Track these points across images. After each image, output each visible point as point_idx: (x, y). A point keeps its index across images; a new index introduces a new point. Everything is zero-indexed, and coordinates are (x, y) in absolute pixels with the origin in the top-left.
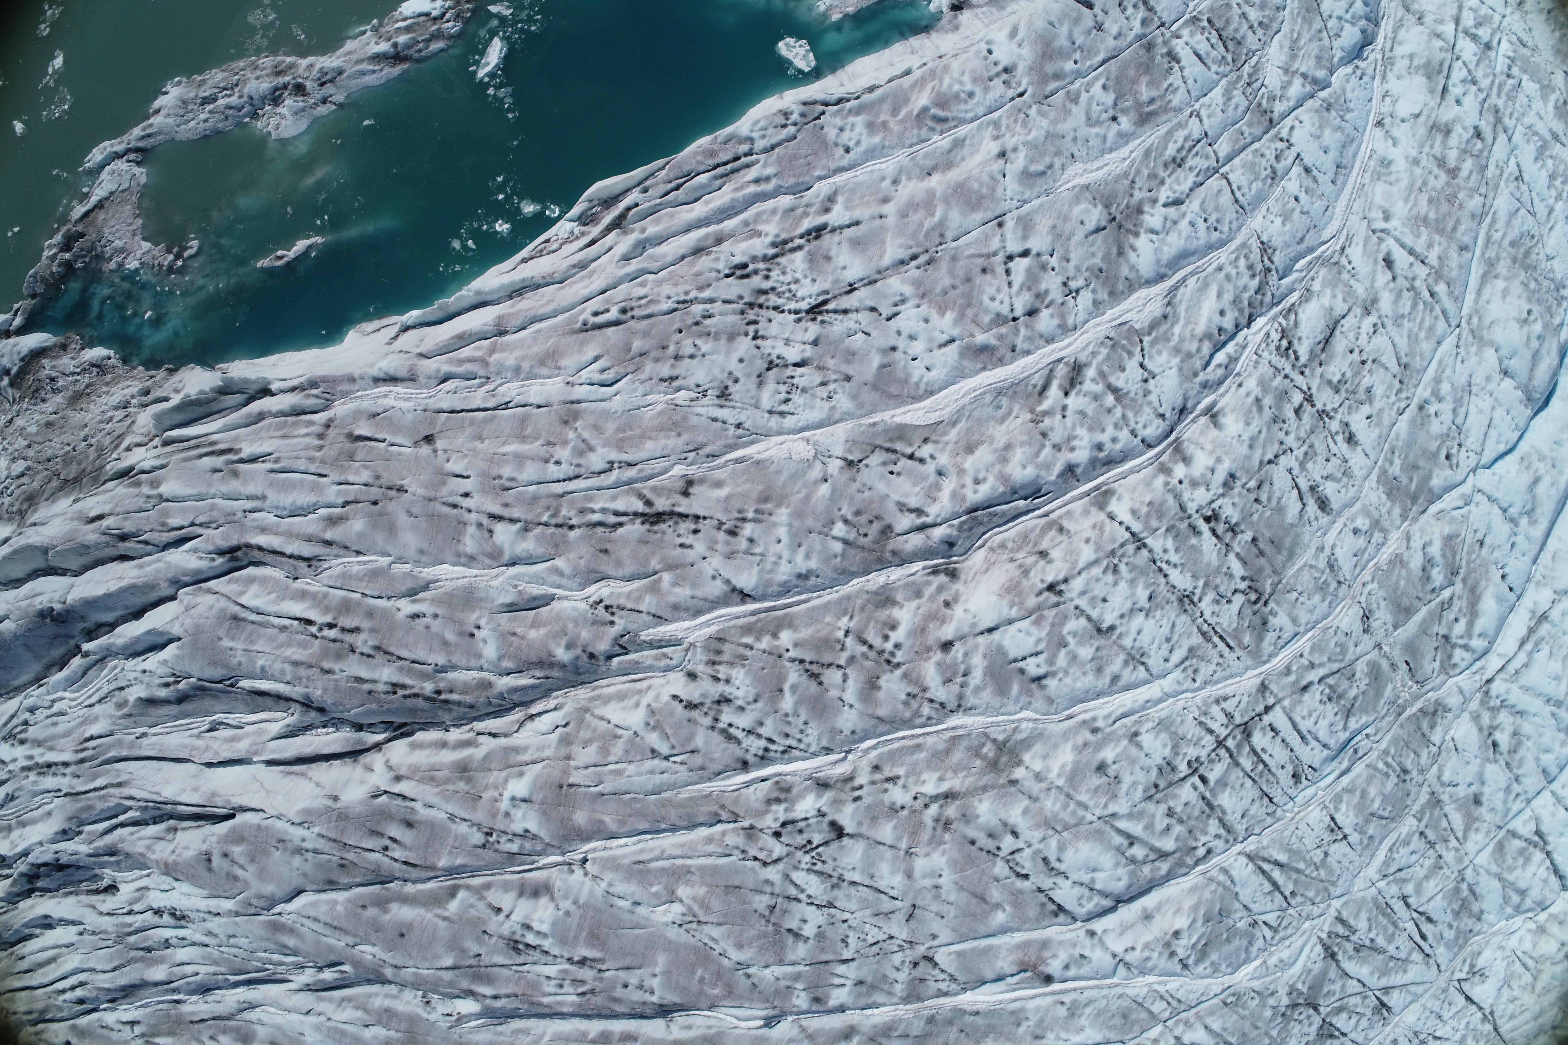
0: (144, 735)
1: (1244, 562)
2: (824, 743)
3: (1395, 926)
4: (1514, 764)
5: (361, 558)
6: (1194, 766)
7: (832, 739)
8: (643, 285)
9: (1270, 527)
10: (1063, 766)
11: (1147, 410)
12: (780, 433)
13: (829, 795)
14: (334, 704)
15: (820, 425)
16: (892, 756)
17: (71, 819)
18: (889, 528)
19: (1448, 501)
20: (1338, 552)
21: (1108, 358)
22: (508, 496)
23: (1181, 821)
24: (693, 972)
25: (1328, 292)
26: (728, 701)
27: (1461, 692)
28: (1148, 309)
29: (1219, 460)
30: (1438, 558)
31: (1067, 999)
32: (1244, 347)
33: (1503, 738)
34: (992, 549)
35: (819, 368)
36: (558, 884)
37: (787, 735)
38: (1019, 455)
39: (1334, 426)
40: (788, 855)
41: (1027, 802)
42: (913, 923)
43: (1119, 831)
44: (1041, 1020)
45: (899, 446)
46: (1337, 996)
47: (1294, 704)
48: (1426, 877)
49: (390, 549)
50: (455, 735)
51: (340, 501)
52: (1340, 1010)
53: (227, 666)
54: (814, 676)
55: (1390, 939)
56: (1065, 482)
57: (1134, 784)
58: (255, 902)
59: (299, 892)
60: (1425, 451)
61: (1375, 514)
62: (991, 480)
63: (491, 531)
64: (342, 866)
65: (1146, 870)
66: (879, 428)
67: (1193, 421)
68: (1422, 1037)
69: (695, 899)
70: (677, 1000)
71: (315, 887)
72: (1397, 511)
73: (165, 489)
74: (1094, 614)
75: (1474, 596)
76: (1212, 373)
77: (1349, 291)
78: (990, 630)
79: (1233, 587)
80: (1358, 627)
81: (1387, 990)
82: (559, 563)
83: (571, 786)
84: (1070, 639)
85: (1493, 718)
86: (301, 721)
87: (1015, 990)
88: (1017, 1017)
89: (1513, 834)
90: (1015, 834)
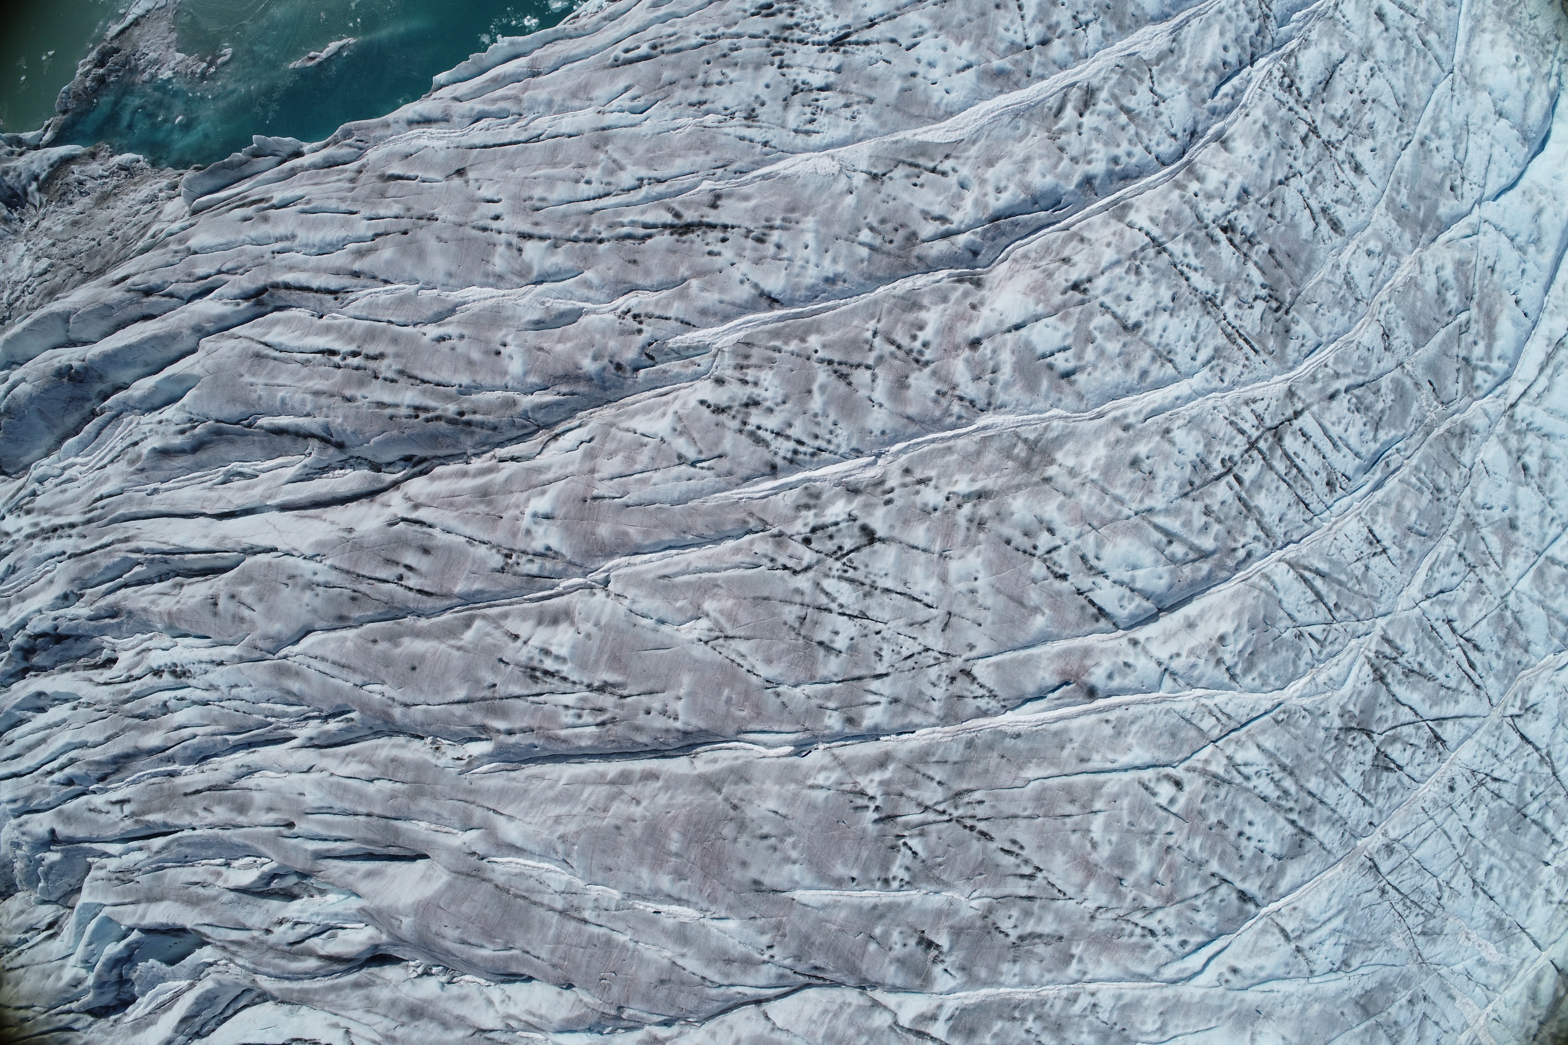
0: (156, 491)
1: (1264, 273)
2: (854, 444)
3: (1443, 652)
4: (1546, 488)
5: (389, 287)
6: (1229, 465)
7: (862, 440)
8: (672, 25)
9: (1286, 242)
10: (1097, 460)
11: (1159, 129)
12: (805, 150)
13: (859, 500)
14: (354, 433)
15: (844, 143)
16: (923, 459)
17: (73, 581)
18: (914, 234)
19: (1457, 230)
20: (1354, 271)
21: (1119, 83)
22: (538, 216)
23: (1219, 521)
24: (720, 692)
25: (1325, 41)
26: (756, 404)
27: (1487, 414)
28: (1154, 43)
29: (1231, 175)
30: (1452, 281)
31: (1112, 716)
32: (1249, 81)
33: (1532, 460)
34: (1015, 260)
35: (842, 92)
36: (579, 606)
37: (816, 437)
38: (1038, 165)
39: (1340, 155)
40: (818, 562)
41: (1062, 498)
42: (949, 633)
43: (1157, 527)
44: (1086, 741)
45: (921, 161)
46: (1390, 724)
47: (1323, 410)
48: (1470, 601)
49: (418, 274)
50: (477, 463)
51: (370, 233)
52: (1394, 740)
53: (246, 403)
54: (843, 376)
55: (1439, 665)
56: (1084, 193)
57: (1169, 480)
58: (260, 644)
59: (308, 631)
60: (1429, 183)
61: (1387, 238)
62: (1012, 188)
63: (520, 250)
64: (353, 599)
65: (1187, 570)
66: (902, 145)
67: (1204, 146)
68: (1480, 777)
69: (722, 612)
70: (702, 725)
71: (324, 624)
72: (1407, 236)
73: (193, 243)
74: (1120, 311)
75: (1490, 320)
76: (1220, 101)
77: (1345, 41)
78: (1017, 327)
79: (1253, 293)
80: (1379, 344)
81: (1440, 720)
82: (588, 274)
83: (595, 498)
84: (1096, 334)
85: (1520, 441)
86: (318, 461)
87: (1058, 707)
88: (1061, 739)
89: (1552, 561)
90: (1051, 531)
